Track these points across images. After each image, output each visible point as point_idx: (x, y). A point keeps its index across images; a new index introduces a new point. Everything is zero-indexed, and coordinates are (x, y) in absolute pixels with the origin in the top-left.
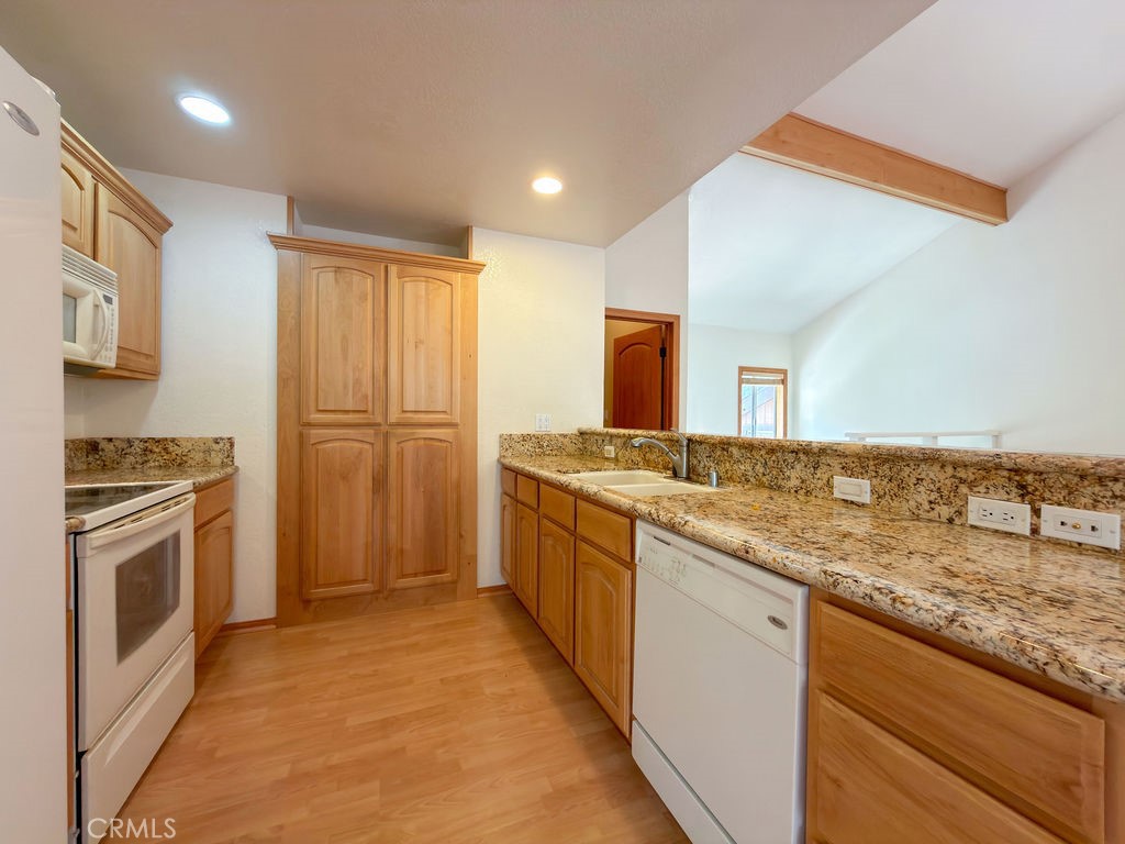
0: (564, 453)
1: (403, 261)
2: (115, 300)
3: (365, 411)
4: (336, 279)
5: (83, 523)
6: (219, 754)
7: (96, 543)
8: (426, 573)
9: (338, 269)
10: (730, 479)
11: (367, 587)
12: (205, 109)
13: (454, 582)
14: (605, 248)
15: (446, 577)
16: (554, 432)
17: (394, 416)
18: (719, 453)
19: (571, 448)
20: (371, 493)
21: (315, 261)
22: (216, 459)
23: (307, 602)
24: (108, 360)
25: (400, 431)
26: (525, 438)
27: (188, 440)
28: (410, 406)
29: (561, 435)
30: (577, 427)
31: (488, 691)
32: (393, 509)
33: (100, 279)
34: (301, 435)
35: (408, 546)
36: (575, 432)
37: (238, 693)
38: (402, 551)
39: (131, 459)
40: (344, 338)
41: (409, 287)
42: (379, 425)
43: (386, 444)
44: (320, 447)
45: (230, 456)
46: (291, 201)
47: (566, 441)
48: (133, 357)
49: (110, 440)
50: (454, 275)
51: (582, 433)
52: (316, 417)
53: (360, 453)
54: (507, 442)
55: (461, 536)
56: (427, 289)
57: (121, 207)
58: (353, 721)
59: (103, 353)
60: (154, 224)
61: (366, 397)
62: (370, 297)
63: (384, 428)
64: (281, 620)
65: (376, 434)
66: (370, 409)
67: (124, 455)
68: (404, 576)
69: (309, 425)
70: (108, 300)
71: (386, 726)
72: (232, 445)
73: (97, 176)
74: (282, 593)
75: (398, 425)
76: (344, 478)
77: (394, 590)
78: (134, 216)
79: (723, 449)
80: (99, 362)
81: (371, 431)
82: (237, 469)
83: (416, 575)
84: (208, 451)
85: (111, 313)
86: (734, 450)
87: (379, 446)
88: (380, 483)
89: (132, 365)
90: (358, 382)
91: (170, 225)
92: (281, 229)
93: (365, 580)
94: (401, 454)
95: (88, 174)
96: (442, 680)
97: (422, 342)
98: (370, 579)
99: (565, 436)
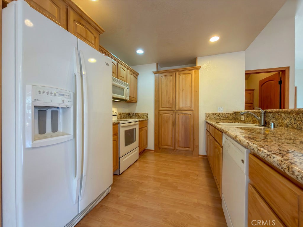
0: (228, 119)
1: (179, 71)
2: (129, 89)
3: (171, 107)
4: (165, 78)
5: (120, 122)
6: (139, 168)
7: (122, 126)
8: (185, 147)
9: (166, 76)
10: (281, 126)
11: (171, 148)
12: (140, 52)
13: (192, 151)
14: (245, 51)
15: (190, 149)
16: (224, 112)
17: (177, 108)
18: (277, 116)
19: (231, 117)
20: (172, 126)
21: (161, 75)
22: (145, 117)
23: (160, 148)
24: (128, 99)
25: (179, 112)
26: (214, 114)
27: (141, 113)
28: (181, 106)
29: (227, 113)
30: (234, 111)
31: (191, 177)
32: (177, 131)
33: (127, 85)
34: (159, 113)
35: (180, 139)
36: (233, 112)
37: (145, 161)
38: (179, 141)
39: (134, 116)
40: (167, 91)
41: (181, 77)
42: (174, 110)
43: (175, 114)
44: (162, 115)
45: (147, 116)
46: (157, 64)
47: (229, 115)
48: (133, 98)
49: (131, 113)
50: (192, 71)
51: (235, 113)
52: (161, 109)
53: (170, 117)
54: (208, 115)
55: (194, 139)
56: (185, 76)
57: (131, 73)
58: (160, 172)
59: (127, 97)
60: (136, 74)
61: (171, 104)
62: (172, 81)
63: (175, 111)
64: (155, 151)
65: (173, 112)
66: (172, 107)
67: (133, 116)
68: (179, 147)
69: (160, 110)
70: (128, 89)
71: (166, 175)
72: (147, 114)
73: (127, 69)
74: (155, 145)
75: (178, 110)
76: (167, 122)
77: (177, 150)
78: (133, 74)
79: (279, 114)
80: (127, 99)
81: (172, 112)
82: (148, 119)
83: (182, 147)
84: (144, 115)
85: (128, 91)
86: (283, 115)
87: (174, 115)
88: (174, 124)
89: (132, 100)
90: (169, 100)
91: (139, 74)
92: (155, 70)
93: (171, 146)
94: (179, 117)
95: (126, 69)
96: (181, 171)
97: (184, 90)
98: (172, 146)
99: (228, 114)
